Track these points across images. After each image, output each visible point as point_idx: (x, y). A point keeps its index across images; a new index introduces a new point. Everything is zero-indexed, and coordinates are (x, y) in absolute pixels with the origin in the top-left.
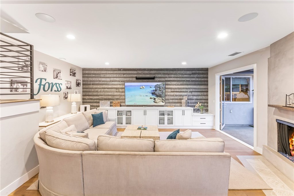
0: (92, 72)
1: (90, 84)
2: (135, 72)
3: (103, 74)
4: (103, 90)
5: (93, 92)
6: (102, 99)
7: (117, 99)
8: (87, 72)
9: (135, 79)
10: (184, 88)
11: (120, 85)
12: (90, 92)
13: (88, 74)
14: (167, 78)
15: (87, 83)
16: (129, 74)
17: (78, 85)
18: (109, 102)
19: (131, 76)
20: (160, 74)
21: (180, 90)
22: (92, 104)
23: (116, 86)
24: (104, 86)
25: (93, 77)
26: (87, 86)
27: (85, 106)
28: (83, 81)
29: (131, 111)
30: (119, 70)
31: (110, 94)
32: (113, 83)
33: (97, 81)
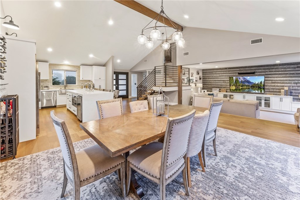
0: (208, 71)
1: (207, 78)
2: (238, 69)
3: (214, 72)
4: (214, 82)
5: (209, 83)
6: (214, 87)
7: (224, 87)
8: (205, 71)
9: (237, 74)
10: (287, 80)
11: (226, 78)
12: (206, 83)
13: (206, 72)
14: (267, 72)
15: (205, 77)
16: (233, 71)
17: (200, 79)
18: (218, 89)
19: (235, 72)
20: (261, 69)
21: (282, 82)
22: (207, 90)
23: (223, 79)
24: (215, 79)
25: (208, 74)
26: (205, 80)
27: (204, 90)
28: (203, 77)
29: (233, 95)
30: (226, 68)
31: (219, 84)
32: (221, 77)
33: (211, 76)
